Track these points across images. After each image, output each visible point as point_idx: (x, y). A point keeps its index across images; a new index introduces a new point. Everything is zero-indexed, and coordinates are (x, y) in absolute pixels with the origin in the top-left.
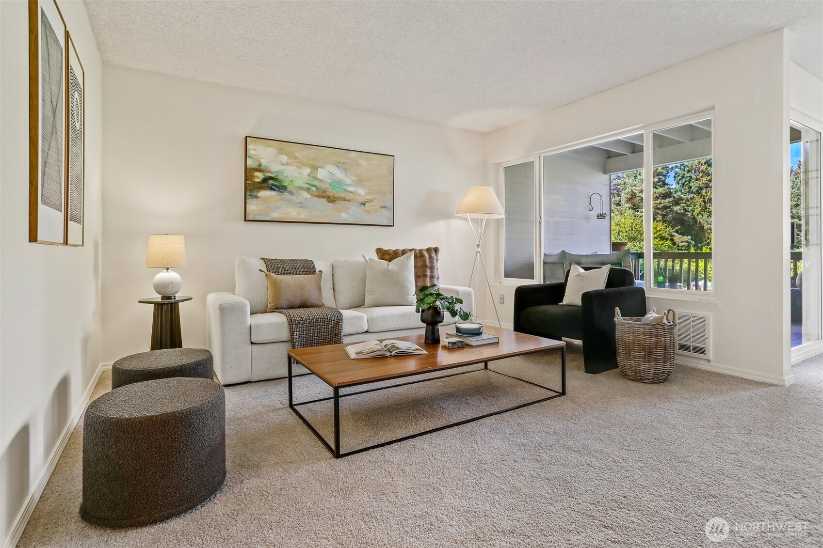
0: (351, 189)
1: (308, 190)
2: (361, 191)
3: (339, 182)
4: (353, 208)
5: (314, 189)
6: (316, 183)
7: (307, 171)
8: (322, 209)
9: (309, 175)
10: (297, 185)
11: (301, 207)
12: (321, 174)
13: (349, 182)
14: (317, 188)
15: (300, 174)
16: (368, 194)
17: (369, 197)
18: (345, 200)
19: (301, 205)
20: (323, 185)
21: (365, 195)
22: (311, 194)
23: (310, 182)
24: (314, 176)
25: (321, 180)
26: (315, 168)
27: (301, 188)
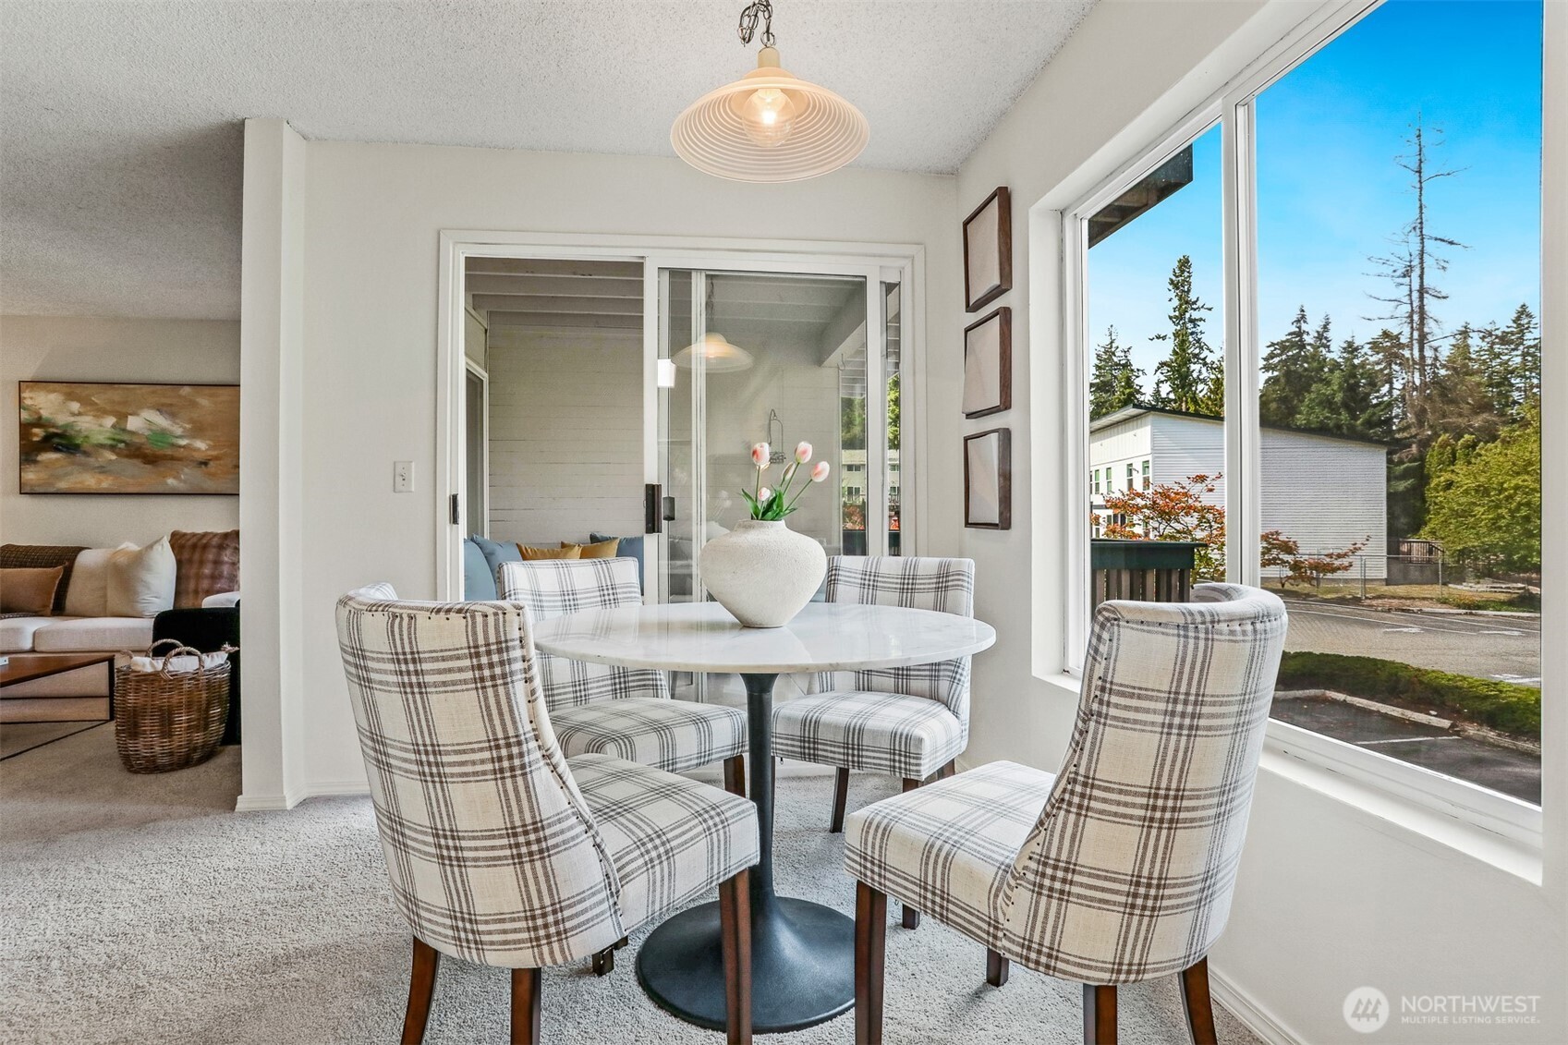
0: (183, 442)
1: (112, 448)
2: (201, 445)
3: (163, 433)
4: (186, 470)
5: (122, 445)
6: (126, 437)
7: (110, 421)
8: (135, 474)
9: (114, 426)
10: (95, 442)
11: (100, 473)
12: (133, 423)
13: (179, 431)
14: (127, 444)
15: (101, 426)
16: (210, 448)
17: (214, 453)
18: (173, 458)
19: (102, 470)
20: (136, 440)
21: (207, 450)
22: (117, 454)
23: (117, 437)
24: (123, 427)
25: (132, 433)
26: (122, 417)
27: (102, 446)
